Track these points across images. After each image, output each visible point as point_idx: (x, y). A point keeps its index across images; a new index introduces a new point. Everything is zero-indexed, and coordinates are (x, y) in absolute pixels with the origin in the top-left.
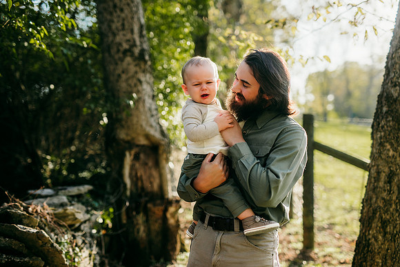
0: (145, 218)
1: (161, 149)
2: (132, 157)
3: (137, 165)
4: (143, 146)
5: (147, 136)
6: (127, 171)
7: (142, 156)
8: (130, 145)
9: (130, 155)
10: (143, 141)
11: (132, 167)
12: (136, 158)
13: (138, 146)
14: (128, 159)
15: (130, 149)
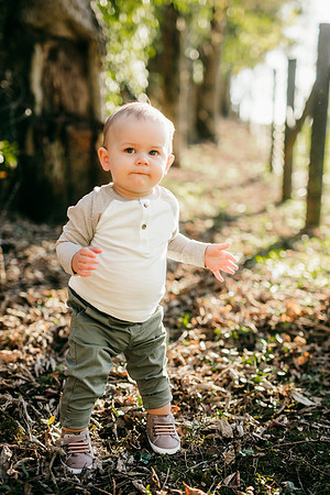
0: (62, 150)
1: (93, 47)
2: (46, 55)
3: (54, 69)
4: (63, 39)
5: (71, 24)
6: (36, 76)
7: (62, 55)
8: (42, 35)
9: (43, 51)
10: (63, 31)
11: (46, 72)
12: (52, 56)
13: (56, 38)
14: (39, 58)
15: (42, 41)
